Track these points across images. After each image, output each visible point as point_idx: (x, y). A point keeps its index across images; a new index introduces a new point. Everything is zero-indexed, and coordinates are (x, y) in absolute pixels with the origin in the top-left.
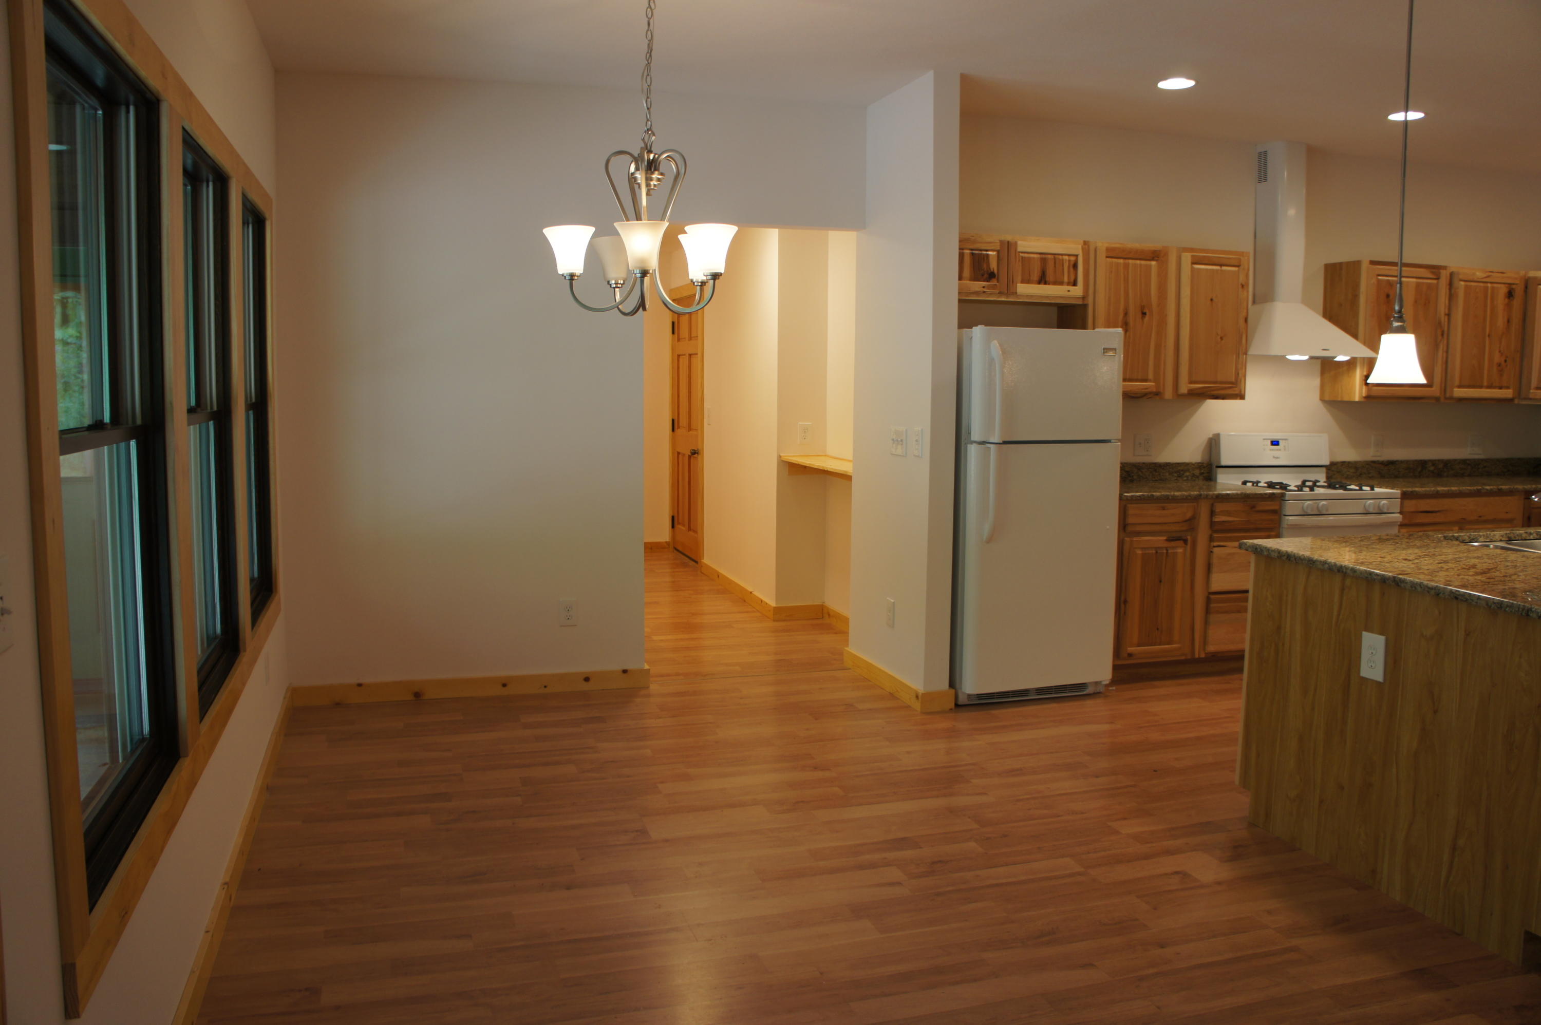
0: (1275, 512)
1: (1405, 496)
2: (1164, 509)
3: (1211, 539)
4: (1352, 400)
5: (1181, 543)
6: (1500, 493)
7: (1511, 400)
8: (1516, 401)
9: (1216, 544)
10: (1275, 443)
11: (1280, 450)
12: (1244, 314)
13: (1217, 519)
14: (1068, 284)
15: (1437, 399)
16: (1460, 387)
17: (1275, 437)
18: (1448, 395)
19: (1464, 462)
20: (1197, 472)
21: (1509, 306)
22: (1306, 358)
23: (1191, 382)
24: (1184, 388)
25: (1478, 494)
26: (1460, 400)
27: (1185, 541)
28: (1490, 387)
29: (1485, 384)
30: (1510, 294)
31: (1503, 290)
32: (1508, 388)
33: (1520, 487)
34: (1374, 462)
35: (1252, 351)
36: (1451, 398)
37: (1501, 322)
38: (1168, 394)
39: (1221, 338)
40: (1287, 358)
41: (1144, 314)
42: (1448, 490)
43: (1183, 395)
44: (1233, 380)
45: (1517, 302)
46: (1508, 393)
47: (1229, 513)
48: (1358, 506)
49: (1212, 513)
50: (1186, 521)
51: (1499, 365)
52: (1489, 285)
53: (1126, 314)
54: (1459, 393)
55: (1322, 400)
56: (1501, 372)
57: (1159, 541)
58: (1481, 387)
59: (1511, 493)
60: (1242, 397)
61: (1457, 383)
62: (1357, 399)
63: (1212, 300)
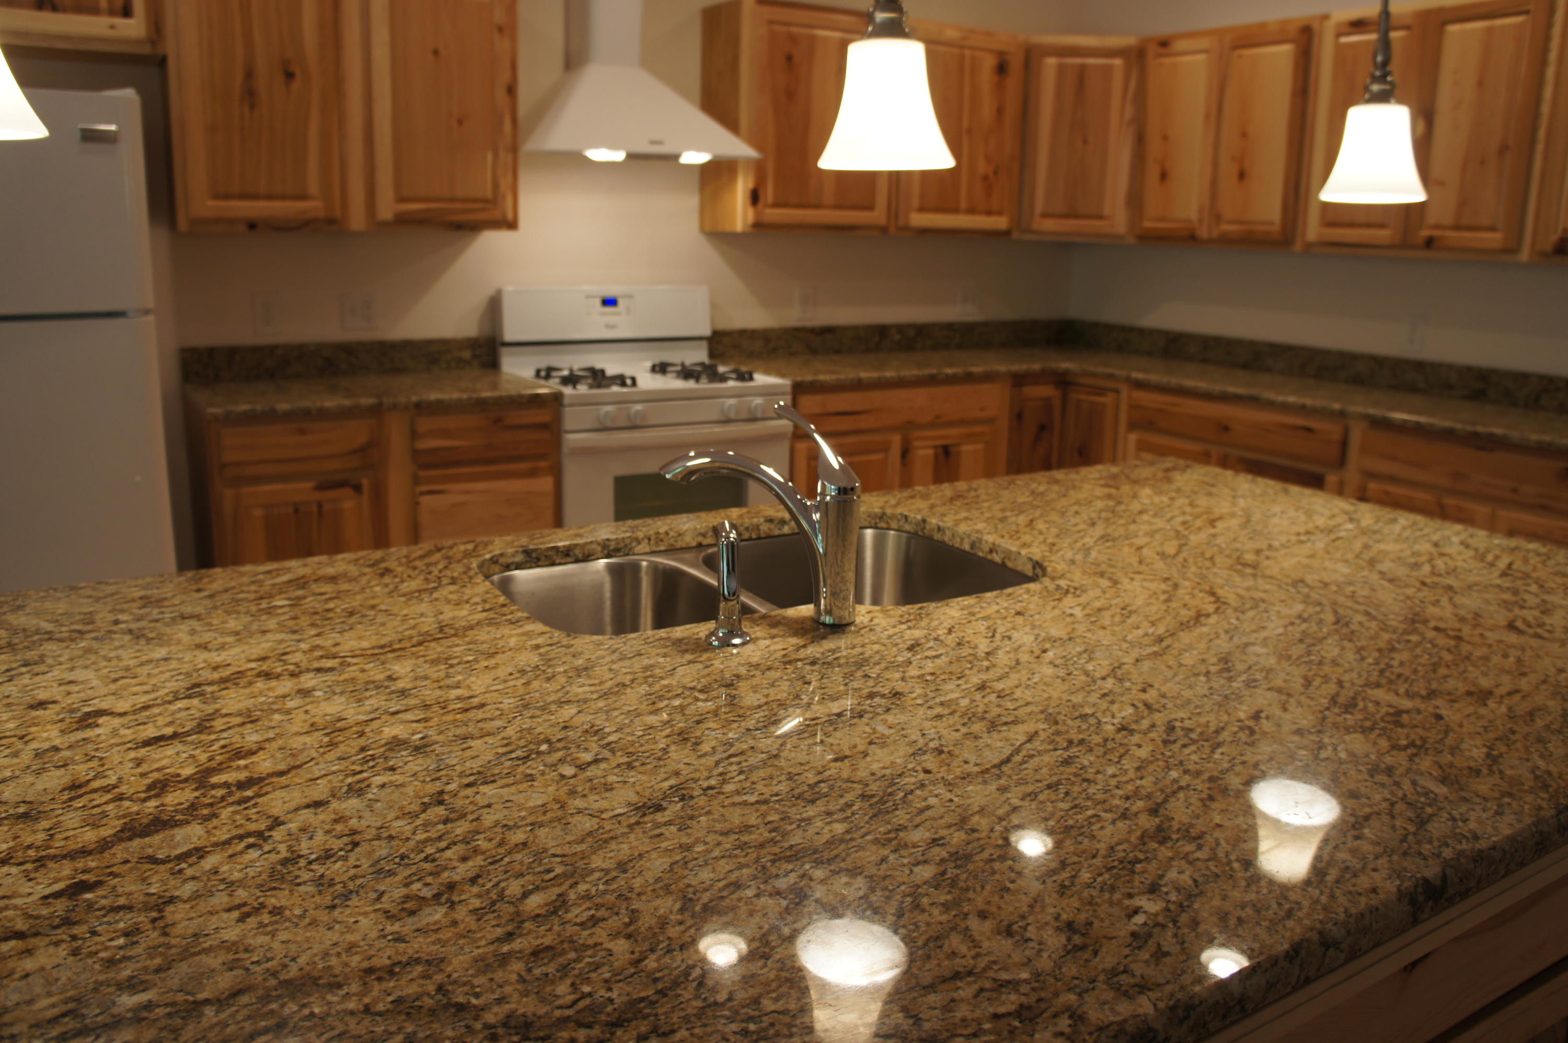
0: (544, 426)
1: (799, 389)
2: (303, 432)
3: (416, 481)
4: (728, 228)
5: (347, 491)
6: (969, 378)
7: (1006, 233)
8: (1015, 235)
9: (424, 488)
10: (609, 302)
11: (618, 314)
12: (506, 76)
13: (425, 444)
14: (112, 13)
15: (884, 230)
16: (922, 209)
17: (610, 292)
18: (901, 222)
19: (949, 327)
20: (467, 354)
21: (999, 87)
22: (619, 156)
23: (401, 199)
24: (387, 209)
25: (932, 381)
26: (924, 232)
27: (358, 488)
28: (972, 211)
29: (963, 205)
30: (1002, 69)
31: (989, 62)
32: (1000, 213)
33: (1002, 368)
34: (797, 330)
35: (531, 145)
36: (907, 228)
37: (987, 111)
38: (357, 220)
39: (460, 122)
40: (586, 158)
41: (289, 76)
42: (879, 378)
43: (384, 224)
44: (489, 194)
45: (1013, 81)
46: (1000, 222)
47: (445, 433)
48: (709, 411)
49: (414, 435)
50: (355, 452)
51: (985, 178)
52: (967, 53)
53: (249, 75)
54: (919, 220)
55: (703, 230)
56: (989, 189)
57: (302, 490)
58: (956, 211)
59: (988, 378)
60: (512, 225)
61: (915, 202)
62: (739, 227)
63: (436, 52)
